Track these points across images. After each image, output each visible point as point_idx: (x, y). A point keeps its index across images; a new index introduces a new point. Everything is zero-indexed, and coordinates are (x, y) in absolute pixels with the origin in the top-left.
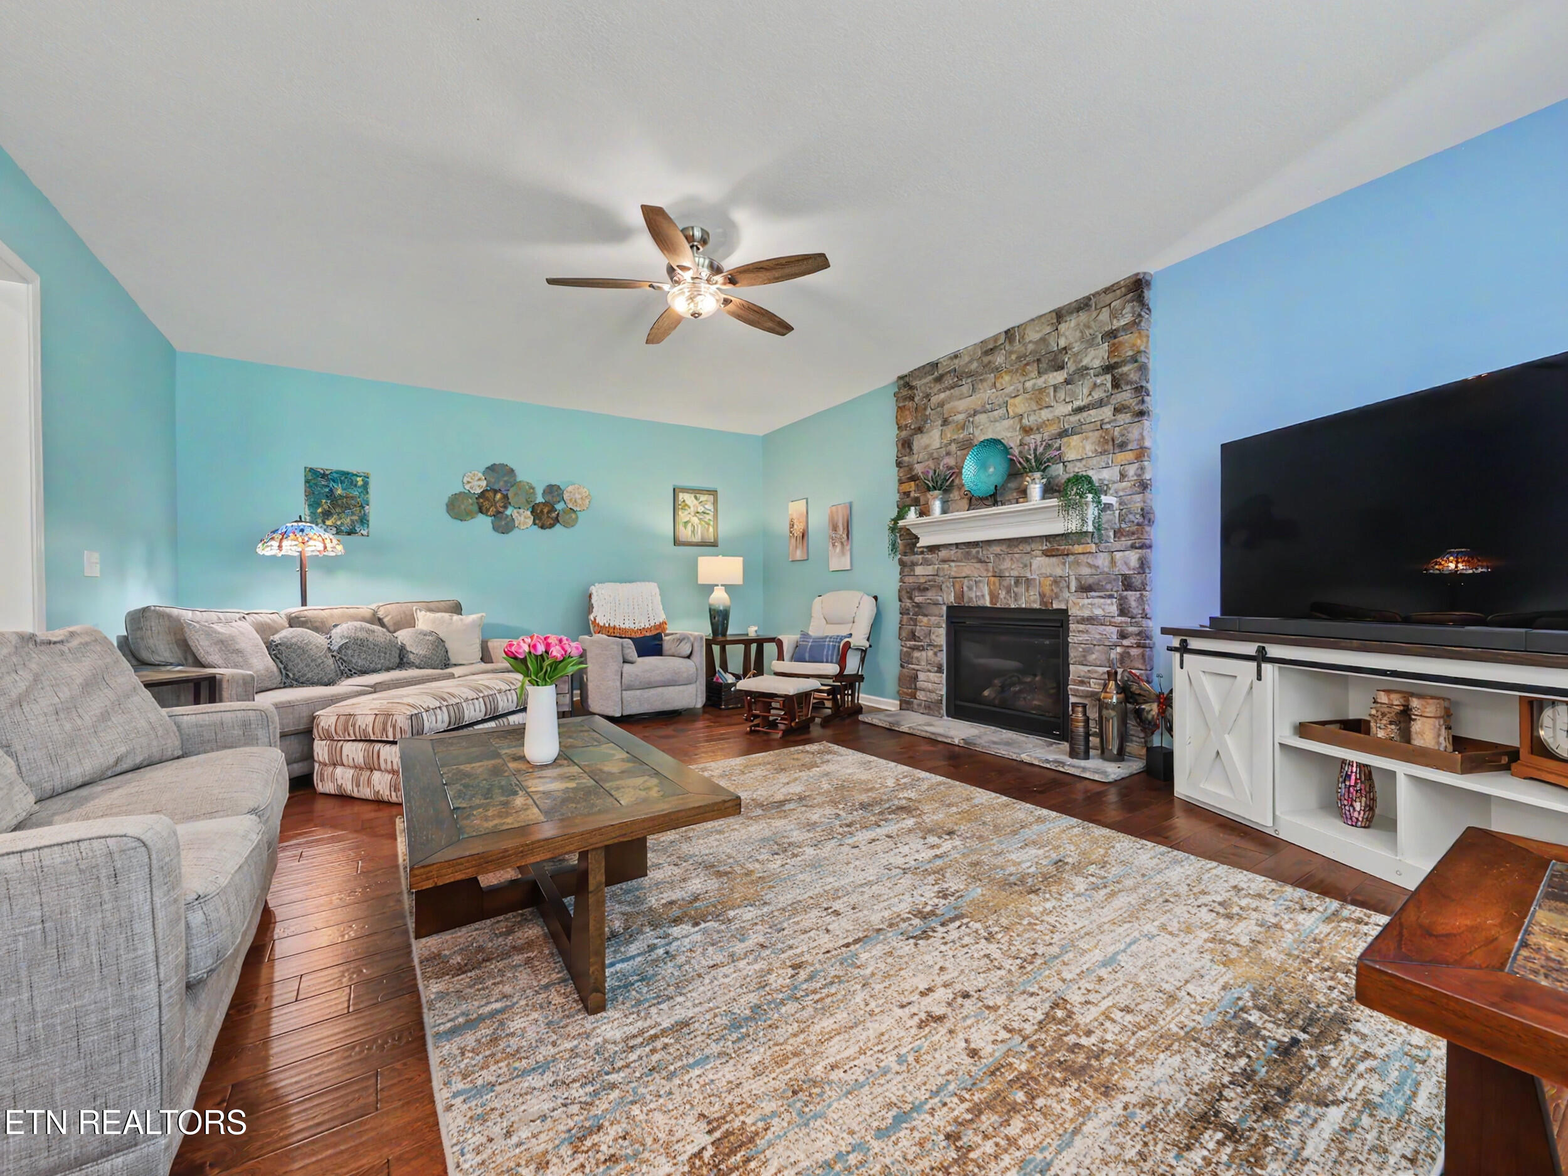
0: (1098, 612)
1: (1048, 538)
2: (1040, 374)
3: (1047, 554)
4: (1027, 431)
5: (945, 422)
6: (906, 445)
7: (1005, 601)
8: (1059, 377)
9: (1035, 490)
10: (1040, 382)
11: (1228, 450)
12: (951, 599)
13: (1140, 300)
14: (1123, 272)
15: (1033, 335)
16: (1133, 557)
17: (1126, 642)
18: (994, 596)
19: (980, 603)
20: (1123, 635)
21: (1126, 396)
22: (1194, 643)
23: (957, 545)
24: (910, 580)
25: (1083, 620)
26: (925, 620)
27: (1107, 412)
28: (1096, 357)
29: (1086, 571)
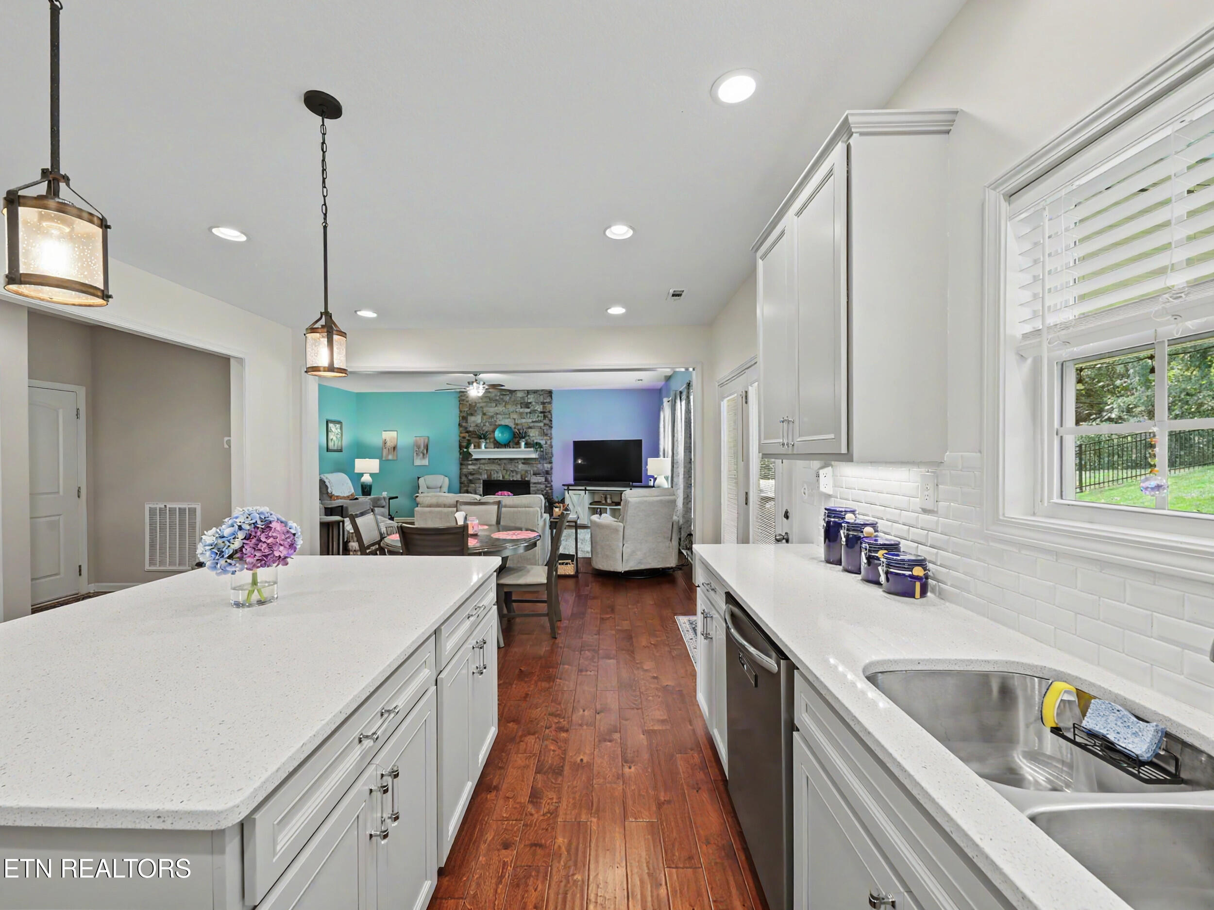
0: (540, 481)
1: (524, 459)
2: (521, 407)
3: (523, 463)
4: (517, 424)
5: (484, 414)
6: (464, 418)
7: (507, 478)
8: (528, 410)
9: (523, 444)
10: (521, 410)
11: (575, 443)
12: (485, 477)
13: (551, 396)
14: (548, 388)
15: (520, 395)
16: (549, 466)
17: (547, 489)
18: (503, 477)
19: (499, 479)
20: (546, 487)
21: (546, 421)
22: (570, 488)
23: (489, 459)
24: (465, 471)
25: (535, 483)
26: (473, 485)
27: (542, 424)
28: (539, 408)
29: (535, 469)
